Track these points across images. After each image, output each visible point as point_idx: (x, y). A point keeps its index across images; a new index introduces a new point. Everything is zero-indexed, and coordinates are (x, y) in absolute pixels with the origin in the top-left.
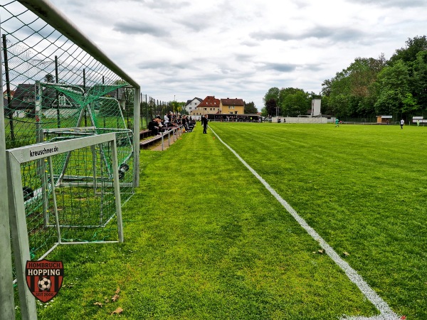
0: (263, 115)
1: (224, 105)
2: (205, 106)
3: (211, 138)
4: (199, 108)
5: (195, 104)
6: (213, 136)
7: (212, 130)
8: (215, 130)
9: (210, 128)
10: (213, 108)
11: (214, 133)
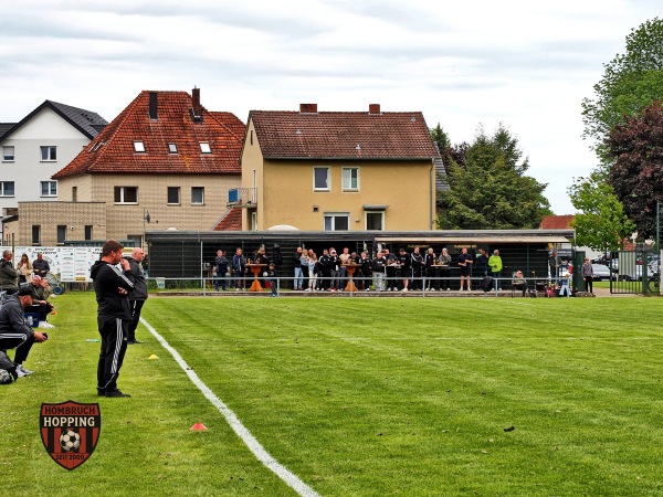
0: (584, 231)
1: (271, 160)
2: (126, 169)
3: (179, 432)
4: (75, 188)
5: (45, 157)
6: (187, 414)
7: (183, 365)
8: (206, 364)
9: (165, 345)
10: (186, 186)
11: (199, 391)
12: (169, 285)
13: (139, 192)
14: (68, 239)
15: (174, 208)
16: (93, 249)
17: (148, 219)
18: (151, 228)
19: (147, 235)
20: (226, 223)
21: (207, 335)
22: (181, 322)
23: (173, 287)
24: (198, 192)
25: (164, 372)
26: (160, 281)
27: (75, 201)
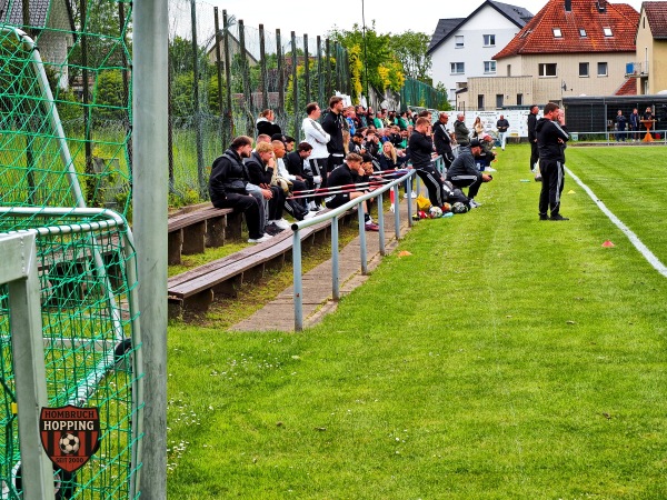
1: (659, 40)
2: (547, 50)
3: (592, 248)
4: (509, 66)
5: (486, 43)
6: (599, 234)
7: (594, 198)
8: (612, 197)
9: (580, 183)
10: (593, 62)
11: (607, 217)
12: (581, 138)
13: (558, 67)
14: (505, 104)
15: (584, 80)
16: (523, 111)
17: (565, 87)
18: (568, 95)
19: (564, 100)
20: (625, 89)
21: (612, 175)
22: (592, 166)
23: (584, 139)
24: (602, 66)
25: (580, 203)
26: (575, 135)
27: (509, 75)
